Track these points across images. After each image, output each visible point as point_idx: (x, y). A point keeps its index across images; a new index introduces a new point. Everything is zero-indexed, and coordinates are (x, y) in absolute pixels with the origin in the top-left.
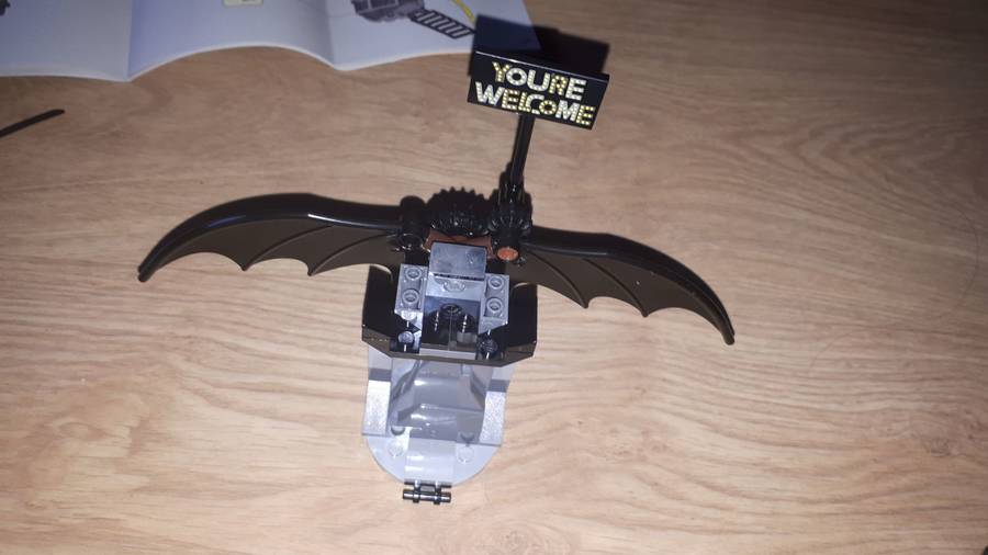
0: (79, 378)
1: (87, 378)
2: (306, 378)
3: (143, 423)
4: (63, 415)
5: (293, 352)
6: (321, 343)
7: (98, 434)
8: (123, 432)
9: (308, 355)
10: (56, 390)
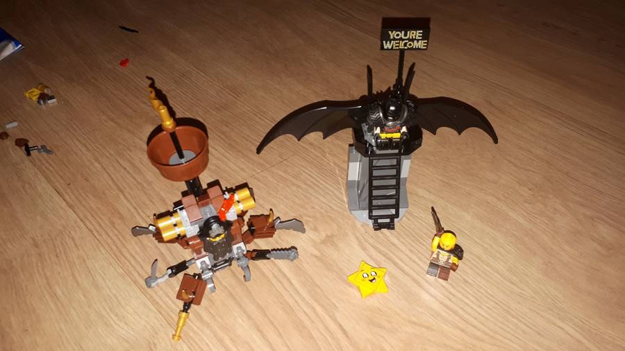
0: (322, 208)
1: (325, 210)
2: (401, 260)
3: (332, 236)
4: (309, 217)
5: (403, 248)
6: (416, 251)
7: (316, 229)
8: (324, 234)
9: (408, 252)
10: (313, 208)
